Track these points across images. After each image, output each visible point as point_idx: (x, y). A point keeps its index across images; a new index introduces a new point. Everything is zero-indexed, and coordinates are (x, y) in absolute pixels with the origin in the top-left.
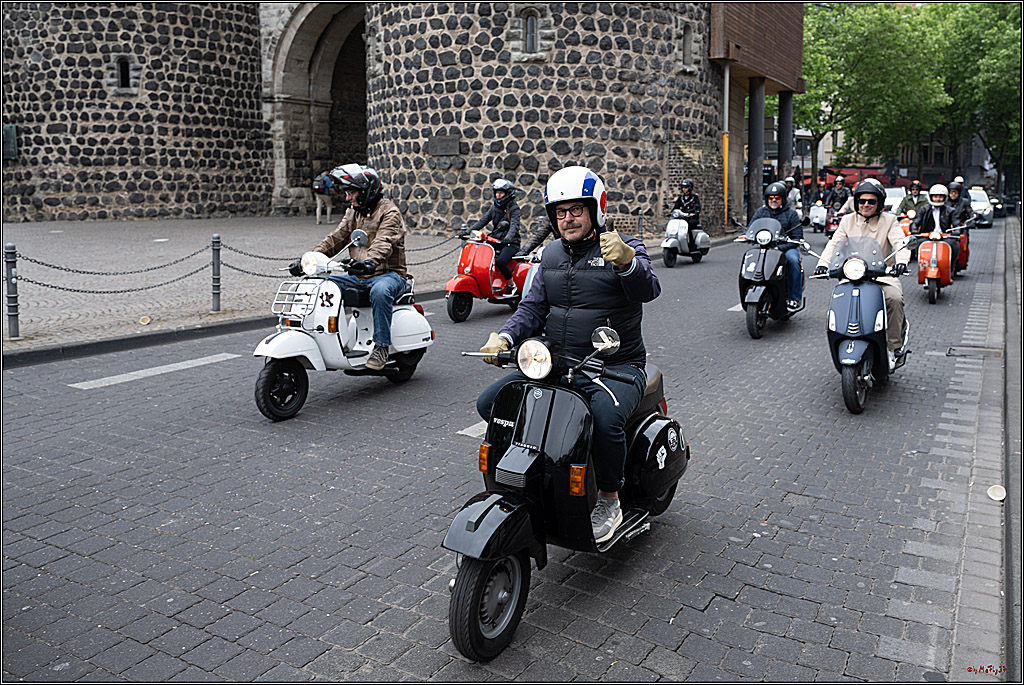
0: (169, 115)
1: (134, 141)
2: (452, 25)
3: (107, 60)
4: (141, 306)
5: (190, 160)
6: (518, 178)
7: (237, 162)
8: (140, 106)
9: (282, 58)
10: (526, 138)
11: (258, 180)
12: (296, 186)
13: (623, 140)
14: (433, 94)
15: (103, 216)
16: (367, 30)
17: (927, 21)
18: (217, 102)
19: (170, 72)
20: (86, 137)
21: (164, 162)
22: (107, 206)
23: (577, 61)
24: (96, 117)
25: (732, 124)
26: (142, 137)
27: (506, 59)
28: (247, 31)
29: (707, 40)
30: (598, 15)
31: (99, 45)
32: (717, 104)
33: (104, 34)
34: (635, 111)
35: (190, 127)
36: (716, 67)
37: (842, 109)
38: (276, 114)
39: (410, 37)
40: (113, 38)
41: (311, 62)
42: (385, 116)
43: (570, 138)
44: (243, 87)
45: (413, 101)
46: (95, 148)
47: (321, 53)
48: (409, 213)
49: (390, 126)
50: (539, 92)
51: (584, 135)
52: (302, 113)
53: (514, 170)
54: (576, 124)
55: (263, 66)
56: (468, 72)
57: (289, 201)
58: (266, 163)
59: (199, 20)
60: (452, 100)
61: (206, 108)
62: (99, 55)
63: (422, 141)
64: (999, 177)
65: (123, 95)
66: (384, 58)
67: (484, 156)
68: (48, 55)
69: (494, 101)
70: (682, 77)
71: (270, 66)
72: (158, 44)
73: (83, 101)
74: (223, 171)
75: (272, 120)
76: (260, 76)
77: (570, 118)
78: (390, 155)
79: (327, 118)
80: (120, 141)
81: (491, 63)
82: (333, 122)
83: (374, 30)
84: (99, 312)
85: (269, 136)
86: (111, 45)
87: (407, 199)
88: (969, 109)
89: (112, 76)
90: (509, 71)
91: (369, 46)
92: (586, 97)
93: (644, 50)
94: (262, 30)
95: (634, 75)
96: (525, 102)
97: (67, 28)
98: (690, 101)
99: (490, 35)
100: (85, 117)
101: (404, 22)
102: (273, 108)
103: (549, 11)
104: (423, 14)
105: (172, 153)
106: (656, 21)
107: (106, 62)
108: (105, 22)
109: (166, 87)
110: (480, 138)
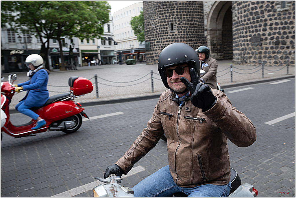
0: (182, 37)
3: (168, 24)
6: (279, 47)
8: (176, 35)
9: (209, 19)
10: (282, 35)
12: (213, 53)
14: (252, 24)
16: (232, 8)
18: (193, 32)
19: (182, 25)
20: (164, 43)
24: (166, 38)
27: (275, 11)
31: (167, 20)
35: (187, 39)
38: (208, 34)
39: (245, 8)
40: (169, 18)
41: (217, 19)
42: (238, 32)
44: (200, 27)
45: (246, 27)
47: (220, 16)
48: (245, 59)
49: (239, 35)
52: (214, 33)
53: (278, 45)
55: (205, 21)
56: (263, 17)
59: (189, 11)
60: (258, 25)
61: (191, 34)
62: (167, 23)
63: (249, 38)
65: (172, 32)
66: (237, 15)
68: (156, 24)
69: (271, 24)
72: (179, 19)
73: (163, 35)
75: (207, 36)
76: (204, 24)
78: (239, 43)
79: (221, 34)
81: (270, 13)
82: (223, 35)
83: (234, 8)
85: (206, 40)
86: (169, 20)
87: (244, 55)
89: (170, 28)
90: (276, 15)
91: (233, 12)
94: (204, 12)
96: (282, 24)
97: (160, 17)
99: (270, 4)
100: (164, 39)
101: (243, 4)
102: (207, 32)
108: (168, 15)
109: (182, 29)
110: (267, 36)
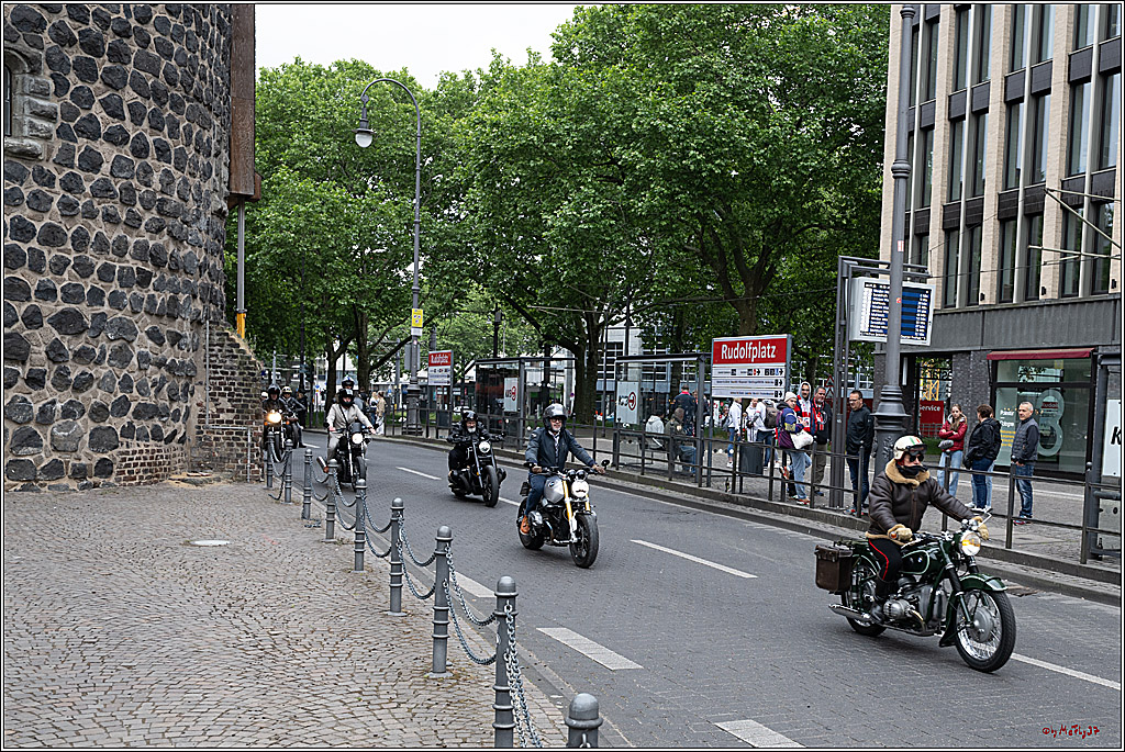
13: (160, 316)
23: (96, 168)
30: (129, 94)
34: (176, 268)
43: (84, 305)
50: (26, 213)
51: (106, 302)
54: (94, 281)
77: (84, 269)
92: (110, 235)
95: (176, 207)
103: (44, 64)
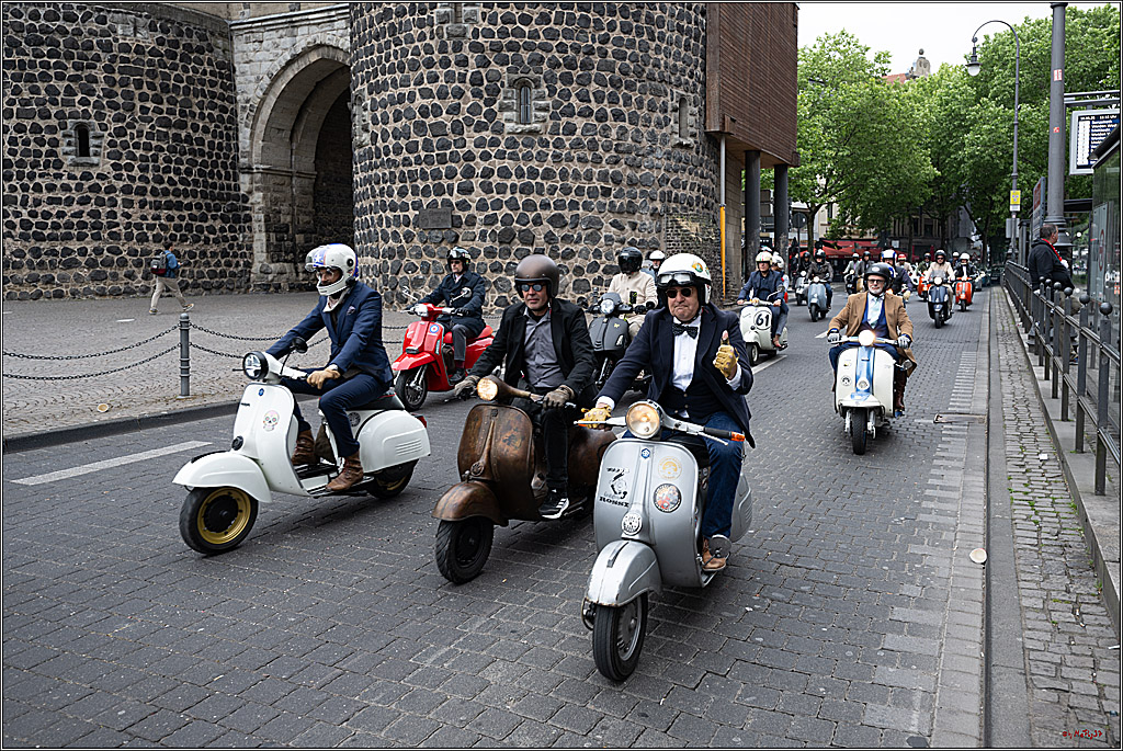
0: (135, 187)
1: (95, 214)
2: (442, 95)
3: (64, 127)
4: (100, 392)
5: (158, 234)
6: (513, 252)
7: (212, 236)
8: (101, 177)
9: (261, 127)
10: (521, 211)
11: (235, 256)
12: (278, 261)
13: (620, 213)
14: (423, 166)
15: (59, 295)
16: (353, 99)
17: (915, 97)
18: (189, 172)
19: (136, 140)
20: (39, 209)
21: (129, 237)
22: (64, 284)
23: (572, 133)
24: (51, 188)
25: (729, 196)
26: (104, 210)
27: (499, 130)
28: (222, 97)
29: (703, 112)
30: (594, 87)
31: (54, 110)
32: (713, 176)
33: (59, 98)
34: (632, 183)
35: (158, 199)
36: (712, 140)
37: (836, 182)
38: (255, 185)
39: (398, 107)
40: (66, 103)
41: (293, 131)
42: (372, 188)
43: (567, 210)
44: (218, 157)
45: (402, 173)
46: (49, 222)
47: (304, 121)
48: (398, 288)
49: (378, 199)
50: (534, 164)
51: (581, 208)
52: (282, 185)
53: (509, 243)
54: (572, 196)
55: (240, 135)
56: (460, 143)
57: (270, 277)
58: (244, 237)
59: (168, 85)
60: (444, 171)
61: (176, 179)
62: (54, 122)
63: (412, 214)
64: (985, 249)
65: (82, 165)
66: (371, 127)
67: (477, 230)
69: (487, 173)
70: (679, 150)
71: (248, 135)
72: (121, 111)
73: (35, 170)
74: (197, 245)
75: (250, 192)
76: (237, 145)
77: (566, 190)
78: (379, 229)
79: (312, 190)
80: (79, 214)
81: (484, 134)
82: (317, 194)
83: (360, 99)
84: (52, 400)
85: (247, 209)
87: (397, 274)
88: (955, 183)
89: (69, 144)
90: (503, 142)
91: (355, 115)
93: (640, 123)
94: (238, 98)
95: (630, 147)
96: (520, 174)
97: (16, 91)
98: (687, 173)
99: (483, 106)
100: (38, 188)
101: (391, 91)
102: (252, 179)
103: (543, 81)
104: (412, 83)
105: (139, 226)
106: (651, 94)
107: (61, 129)
108: (61, 86)
109: (131, 156)
110: (473, 211)
